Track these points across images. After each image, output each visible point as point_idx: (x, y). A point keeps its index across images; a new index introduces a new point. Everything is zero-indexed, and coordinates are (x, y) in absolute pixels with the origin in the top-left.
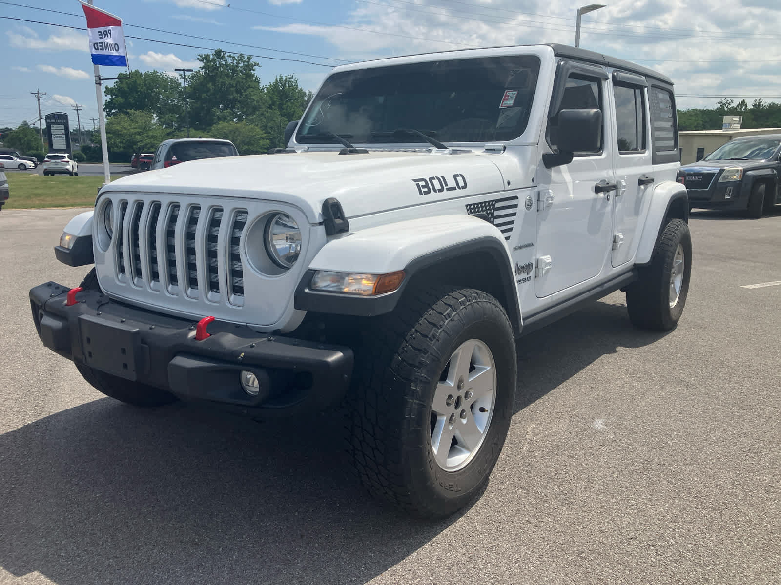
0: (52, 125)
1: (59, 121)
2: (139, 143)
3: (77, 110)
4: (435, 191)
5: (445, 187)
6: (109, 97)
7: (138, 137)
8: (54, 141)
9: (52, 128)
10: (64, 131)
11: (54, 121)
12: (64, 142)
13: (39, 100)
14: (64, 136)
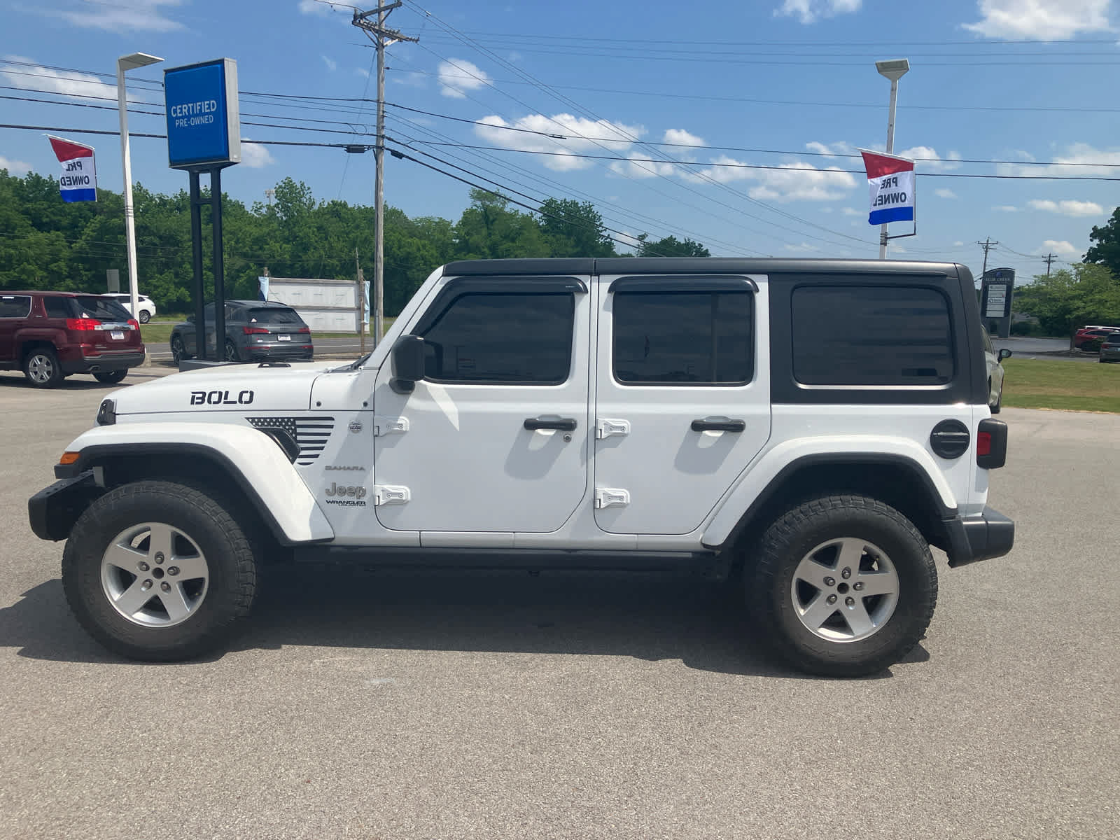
0: (990, 286)
1: (1001, 279)
2: (1074, 312)
3: (1049, 262)
4: (209, 402)
5: (223, 400)
6: (1096, 241)
7: (1079, 303)
8: (989, 307)
9: (990, 289)
10: (1004, 293)
11: (994, 279)
12: (1003, 308)
13: (986, 252)
14: (1003, 300)
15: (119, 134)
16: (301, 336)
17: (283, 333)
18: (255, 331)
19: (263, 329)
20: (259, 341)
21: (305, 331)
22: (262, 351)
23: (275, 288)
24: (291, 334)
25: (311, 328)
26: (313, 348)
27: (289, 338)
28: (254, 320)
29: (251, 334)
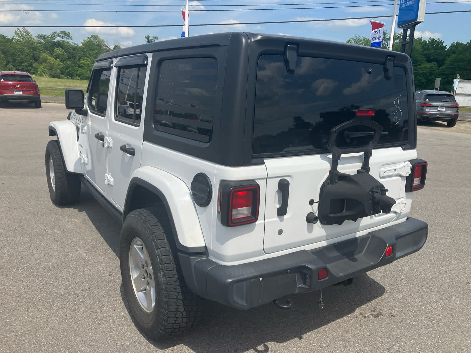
15: (392, 16)
16: (452, 109)
17: (442, 107)
18: (427, 105)
19: (431, 104)
20: (427, 110)
21: (456, 106)
22: (428, 115)
23: (461, 85)
24: (446, 107)
25: (460, 105)
26: (458, 116)
27: (444, 109)
28: (427, 100)
29: (424, 106)
